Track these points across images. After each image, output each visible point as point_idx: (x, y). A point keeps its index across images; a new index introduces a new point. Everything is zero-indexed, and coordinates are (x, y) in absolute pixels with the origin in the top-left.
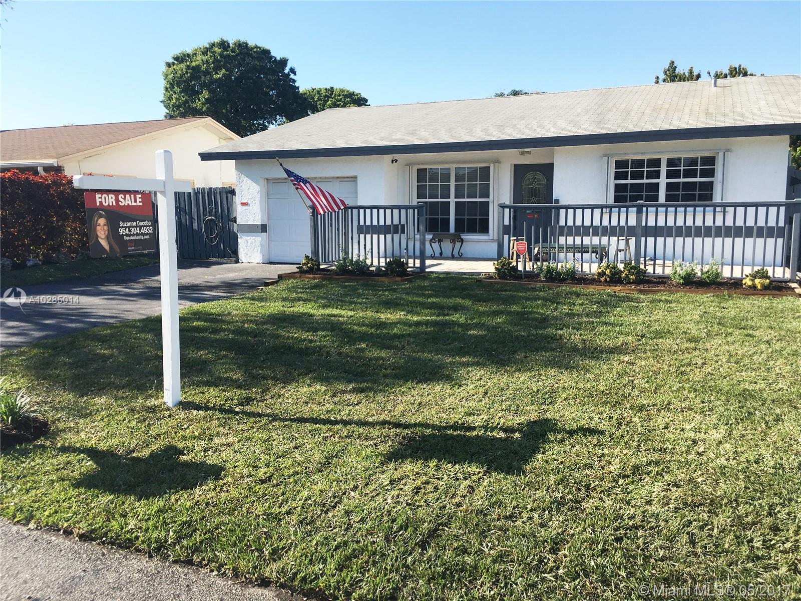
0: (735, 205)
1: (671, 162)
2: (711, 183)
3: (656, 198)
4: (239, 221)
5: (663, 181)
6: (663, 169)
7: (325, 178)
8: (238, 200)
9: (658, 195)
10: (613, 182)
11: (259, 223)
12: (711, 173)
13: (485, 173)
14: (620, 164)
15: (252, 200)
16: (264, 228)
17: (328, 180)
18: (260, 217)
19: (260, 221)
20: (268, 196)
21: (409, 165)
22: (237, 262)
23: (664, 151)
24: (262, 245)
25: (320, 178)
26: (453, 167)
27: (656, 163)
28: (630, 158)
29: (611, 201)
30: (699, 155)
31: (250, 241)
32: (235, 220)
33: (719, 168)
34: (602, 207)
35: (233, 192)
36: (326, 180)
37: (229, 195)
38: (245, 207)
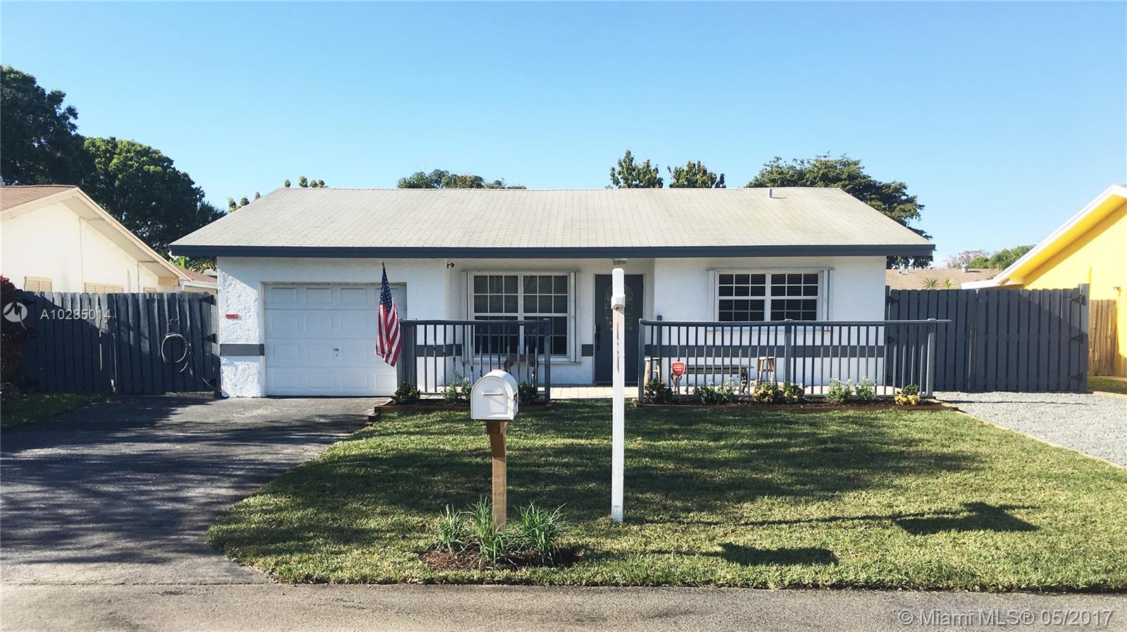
0: (840, 325)
1: (776, 279)
2: (815, 301)
3: (761, 316)
4: (222, 339)
5: (768, 298)
6: (768, 286)
7: (355, 284)
8: (221, 310)
9: (763, 313)
10: (718, 298)
11: (256, 342)
12: (814, 291)
13: (562, 283)
14: (724, 279)
15: (244, 312)
16: (260, 350)
17: (359, 287)
18: (257, 334)
19: (258, 340)
20: (266, 306)
21: (465, 270)
22: (219, 396)
23: (769, 267)
24: (259, 372)
25: (347, 284)
26: (521, 275)
27: (760, 279)
28: (734, 273)
29: (717, 320)
30: (802, 272)
31: (240, 368)
32: (214, 338)
33: (822, 286)
34: (706, 325)
35: (211, 300)
36: (356, 287)
37: (204, 304)
38: (231, 321)
